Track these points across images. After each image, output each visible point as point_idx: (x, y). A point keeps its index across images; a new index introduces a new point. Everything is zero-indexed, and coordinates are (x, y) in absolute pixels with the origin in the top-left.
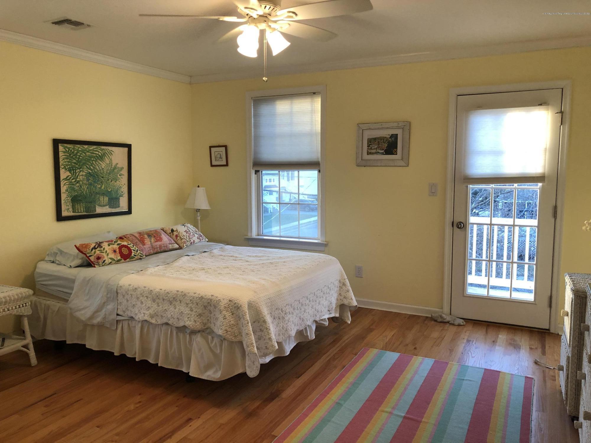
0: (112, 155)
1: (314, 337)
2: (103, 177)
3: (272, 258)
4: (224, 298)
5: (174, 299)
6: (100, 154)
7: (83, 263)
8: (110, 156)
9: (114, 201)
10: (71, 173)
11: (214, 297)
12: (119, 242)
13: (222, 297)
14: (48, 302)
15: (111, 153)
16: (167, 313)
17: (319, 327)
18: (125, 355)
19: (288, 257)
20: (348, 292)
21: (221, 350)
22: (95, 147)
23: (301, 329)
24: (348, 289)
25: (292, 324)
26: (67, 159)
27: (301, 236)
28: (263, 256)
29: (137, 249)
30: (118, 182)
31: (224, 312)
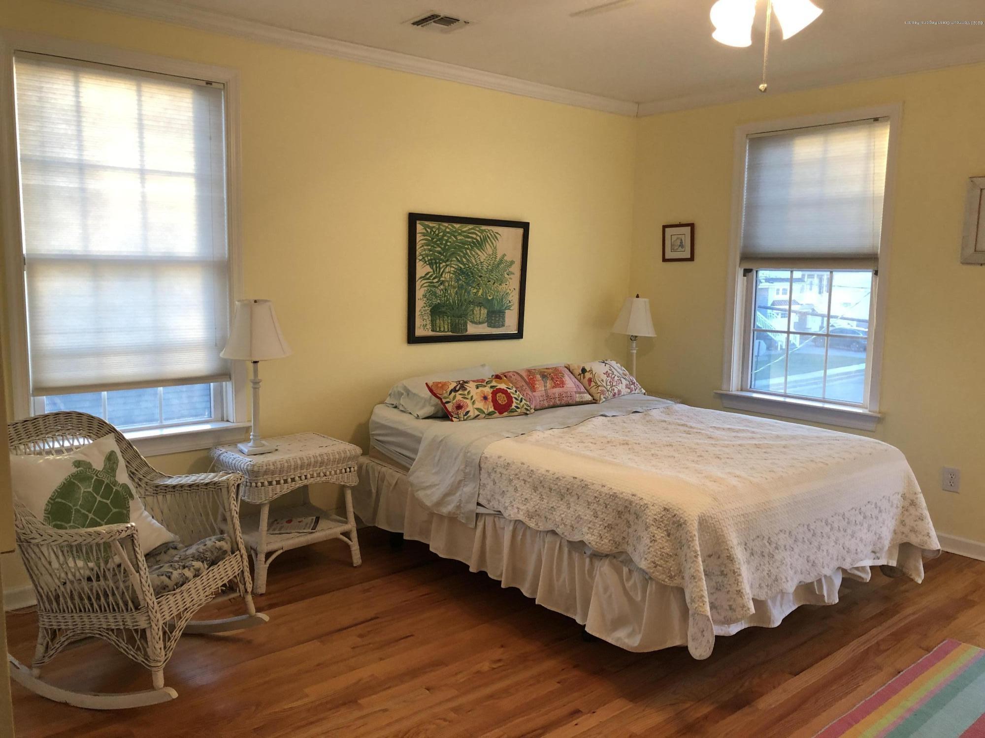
0: (497, 240)
1: (837, 601)
2: (481, 276)
3: (760, 436)
4: (655, 502)
5: (567, 491)
6: (478, 238)
7: (438, 412)
8: (493, 241)
9: (495, 315)
10: (432, 268)
11: (636, 498)
12: (494, 384)
13: (652, 500)
14: (384, 469)
15: (496, 238)
16: (554, 513)
17: (849, 581)
18: (485, 574)
19: (794, 438)
20: (922, 520)
21: (644, 597)
22: (471, 226)
23: (809, 581)
24: (922, 514)
25: (789, 569)
26: (427, 245)
27: (828, 397)
28: (743, 430)
29: (521, 396)
30: (504, 285)
31: (653, 529)
